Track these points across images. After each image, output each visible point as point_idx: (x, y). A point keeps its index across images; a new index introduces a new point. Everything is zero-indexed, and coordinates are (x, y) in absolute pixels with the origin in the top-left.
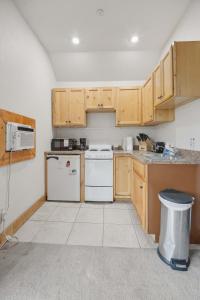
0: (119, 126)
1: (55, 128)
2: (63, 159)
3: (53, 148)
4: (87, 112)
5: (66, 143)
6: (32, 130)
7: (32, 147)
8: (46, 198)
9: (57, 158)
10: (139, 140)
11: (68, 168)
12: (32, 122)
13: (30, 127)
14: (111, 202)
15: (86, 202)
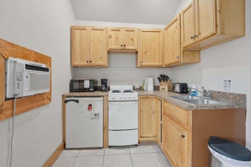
0: (142, 67)
1: (74, 68)
2: (84, 102)
3: (72, 90)
4: (108, 52)
5: (87, 84)
6: (46, 70)
7: (47, 90)
8: (64, 146)
9: (77, 101)
10: (160, 80)
11: (90, 112)
12: (47, 59)
13: (44, 66)
14: (136, 145)
15: (110, 147)
